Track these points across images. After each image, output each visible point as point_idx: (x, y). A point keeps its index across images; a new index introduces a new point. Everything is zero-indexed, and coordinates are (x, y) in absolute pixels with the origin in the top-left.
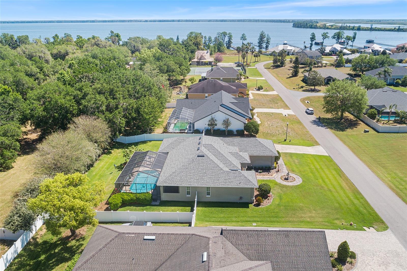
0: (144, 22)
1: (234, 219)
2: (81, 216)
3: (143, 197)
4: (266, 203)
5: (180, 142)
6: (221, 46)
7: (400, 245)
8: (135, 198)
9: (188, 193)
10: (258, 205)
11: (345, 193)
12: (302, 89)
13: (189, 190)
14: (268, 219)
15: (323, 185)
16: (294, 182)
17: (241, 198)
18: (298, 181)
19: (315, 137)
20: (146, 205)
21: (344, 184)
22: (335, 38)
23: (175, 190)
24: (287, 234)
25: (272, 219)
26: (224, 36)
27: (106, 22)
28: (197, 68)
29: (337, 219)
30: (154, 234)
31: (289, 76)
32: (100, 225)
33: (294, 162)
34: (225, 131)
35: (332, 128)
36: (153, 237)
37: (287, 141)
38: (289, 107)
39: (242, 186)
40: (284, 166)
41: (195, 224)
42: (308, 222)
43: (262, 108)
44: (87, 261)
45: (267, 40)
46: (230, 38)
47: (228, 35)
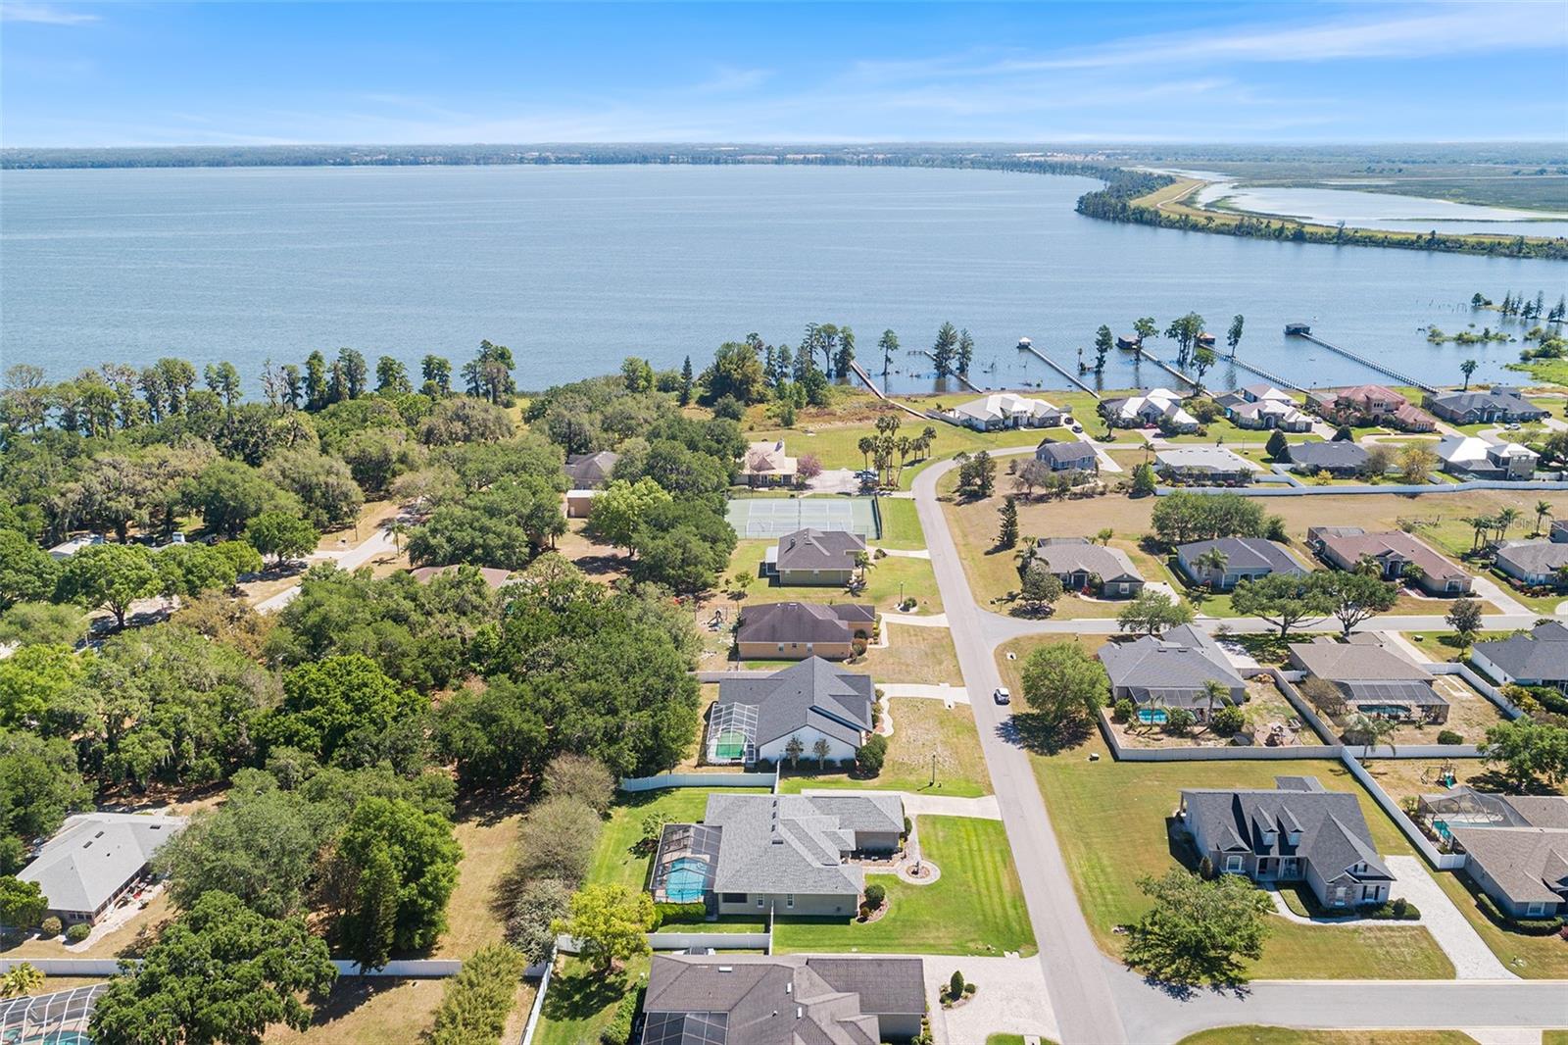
1: (827, 942)
2: (633, 944)
3: (694, 910)
4: (876, 916)
5: (740, 806)
6: (817, 386)
7: (1041, 976)
8: (681, 912)
9: (760, 903)
10: (863, 920)
11: (1001, 898)
12: (1011, 605)
13: (761, 899)
14: (876, 942)
15: (971, 883)
16: (927, 879)
17: (839, 909)
18: (934, 874)
19: (991, 775)
20: (698, 922)
21: (1005, 882)
22: (1176, 336)
23: (741, 898)
24: (880, 962)
25: (881, 942)
26: (829, 337)
28: (752, 502)
29: (973, 940)
30: (730, 965)
31: (991, 547)
32: (657, 953)
33: (936, 835)
34: (818, 761)
35: (1031, 747)
36: (730, 969)
37: (936, 785)
38: (965, 678)
39: (839, 891)
40: (918, 846)
41: (774, 950)
42: (931, 946)
43: (903, 682)
44: (660, 995)
45: (963, 348)
46: (847, 342)
47: (841, 335)
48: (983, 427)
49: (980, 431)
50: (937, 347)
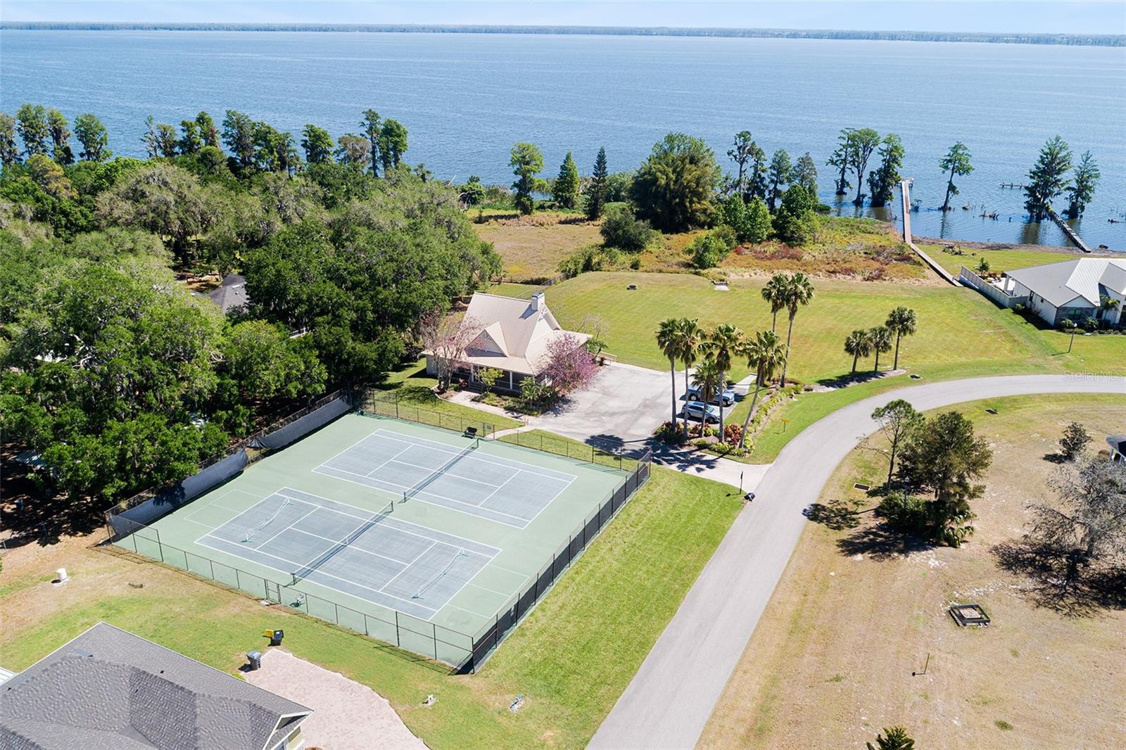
0: (788, 36)
26: (865, 148)
27: (679, 35)
45: (1080, 182)
46: (892, 158)
47: (884, 146)
48: (1051, 317)
49: (1041, 323)
50: (1034, 174)
